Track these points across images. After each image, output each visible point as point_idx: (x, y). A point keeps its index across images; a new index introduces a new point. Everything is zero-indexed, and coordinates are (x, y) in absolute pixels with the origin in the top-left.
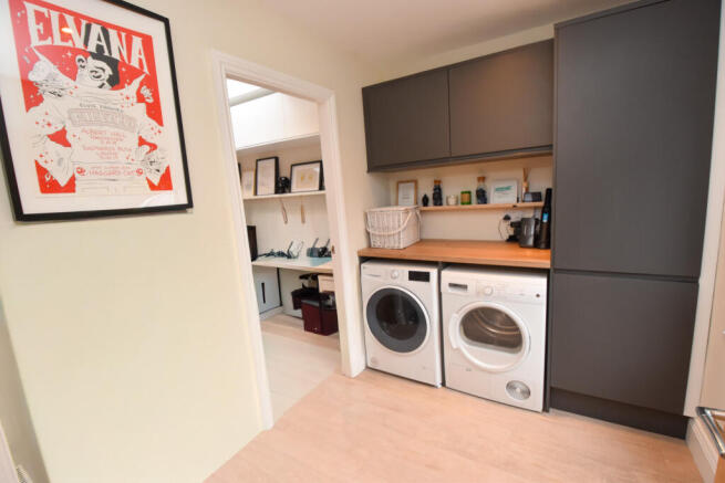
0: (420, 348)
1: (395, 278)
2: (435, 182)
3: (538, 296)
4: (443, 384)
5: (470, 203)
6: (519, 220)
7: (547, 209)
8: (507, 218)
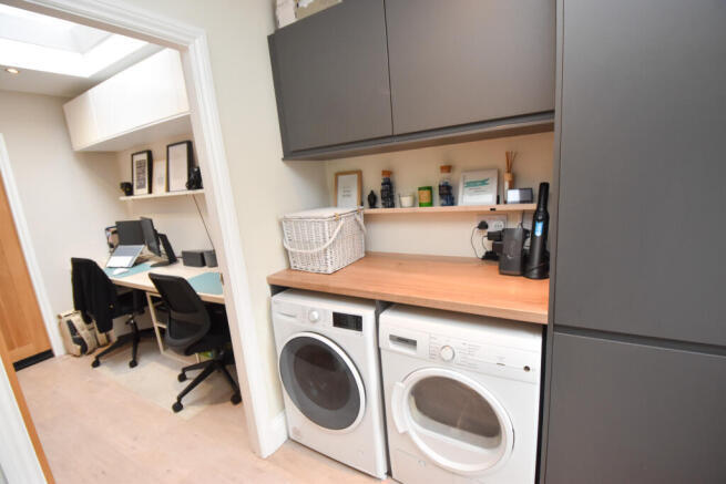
0: (353, 426)
1: (315, 322)
2: (384, 172)
3: (527, 368)
4: (389, 473)
5: (431, 204)
6: (500, 229)
7: (542, 215)
8: (483, 226)
